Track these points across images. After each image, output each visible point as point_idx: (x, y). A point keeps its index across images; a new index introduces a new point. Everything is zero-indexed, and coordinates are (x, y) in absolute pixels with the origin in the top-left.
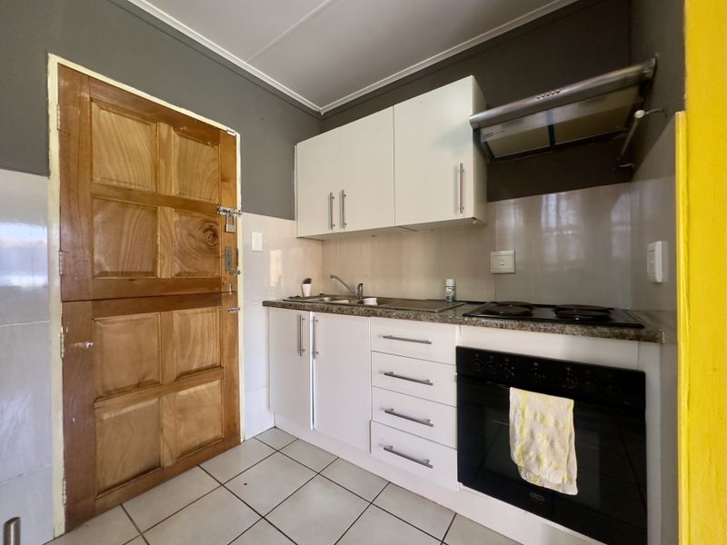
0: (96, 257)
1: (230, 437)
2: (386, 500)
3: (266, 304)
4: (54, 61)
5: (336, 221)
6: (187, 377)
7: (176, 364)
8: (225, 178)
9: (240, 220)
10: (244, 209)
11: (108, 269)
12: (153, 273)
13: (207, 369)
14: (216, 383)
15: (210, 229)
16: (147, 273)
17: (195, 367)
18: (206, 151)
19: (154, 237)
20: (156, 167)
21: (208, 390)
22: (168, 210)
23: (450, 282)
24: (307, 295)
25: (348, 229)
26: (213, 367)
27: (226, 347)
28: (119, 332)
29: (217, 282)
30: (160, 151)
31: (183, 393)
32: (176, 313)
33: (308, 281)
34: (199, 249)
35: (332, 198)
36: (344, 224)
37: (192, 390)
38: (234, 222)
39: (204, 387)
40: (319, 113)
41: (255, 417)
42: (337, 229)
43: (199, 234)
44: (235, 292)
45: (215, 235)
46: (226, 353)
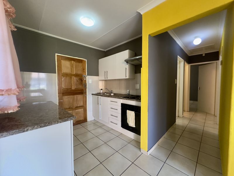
0: (63, 86)
1: (85, 120)
2: (111, 131)
3: (92, 94)
4: (56, 54)
5: (106, 77)
6: (77, 108)
7: (75, 105)
8: (84, 69)
9: (87, 77)
10: (87, 75)
11: (64, 88)
12: (71, 88)
13: (81, 106)
14: (82, 109)
15: (81, 80)
16: (70, 89)
17: (79, 106)
18: (80, 64)
19: (71, 82)
20: (71, 69)
21: (81, 110)
22: (73, 77)
23: (128, 91)
24: (102, 92)
25: (108, 79)
26: (82, 106)
27: (84, 102)
28: (66, 98)
29: (82, 90)
30: (72, 66)
31: (77, 110)
32: (75, 96)
33: (102, 89)
34: (79, 84)
35: (105, 72)
36: (107, 78)
37: (78, 110)
38: (85, 78)
39: (80, 110)
40: (105, 51)
41: (90, 117)
42: (106, 79)
43: (79, 81)
44: (86, 92)
45: (82, 81)
46: (84, 104)
